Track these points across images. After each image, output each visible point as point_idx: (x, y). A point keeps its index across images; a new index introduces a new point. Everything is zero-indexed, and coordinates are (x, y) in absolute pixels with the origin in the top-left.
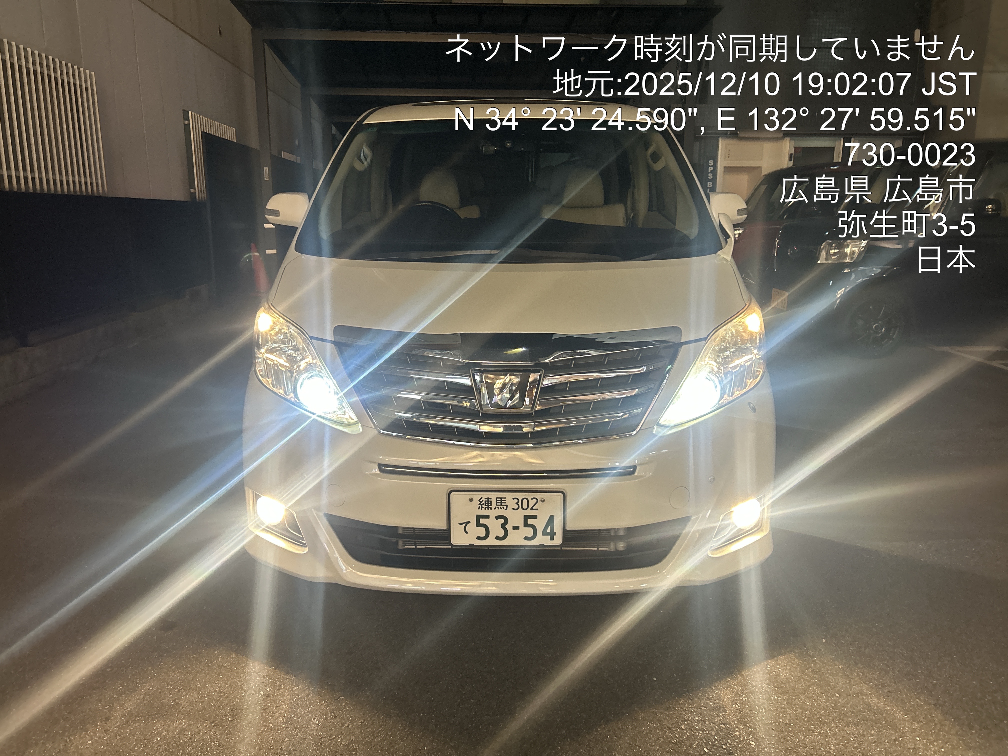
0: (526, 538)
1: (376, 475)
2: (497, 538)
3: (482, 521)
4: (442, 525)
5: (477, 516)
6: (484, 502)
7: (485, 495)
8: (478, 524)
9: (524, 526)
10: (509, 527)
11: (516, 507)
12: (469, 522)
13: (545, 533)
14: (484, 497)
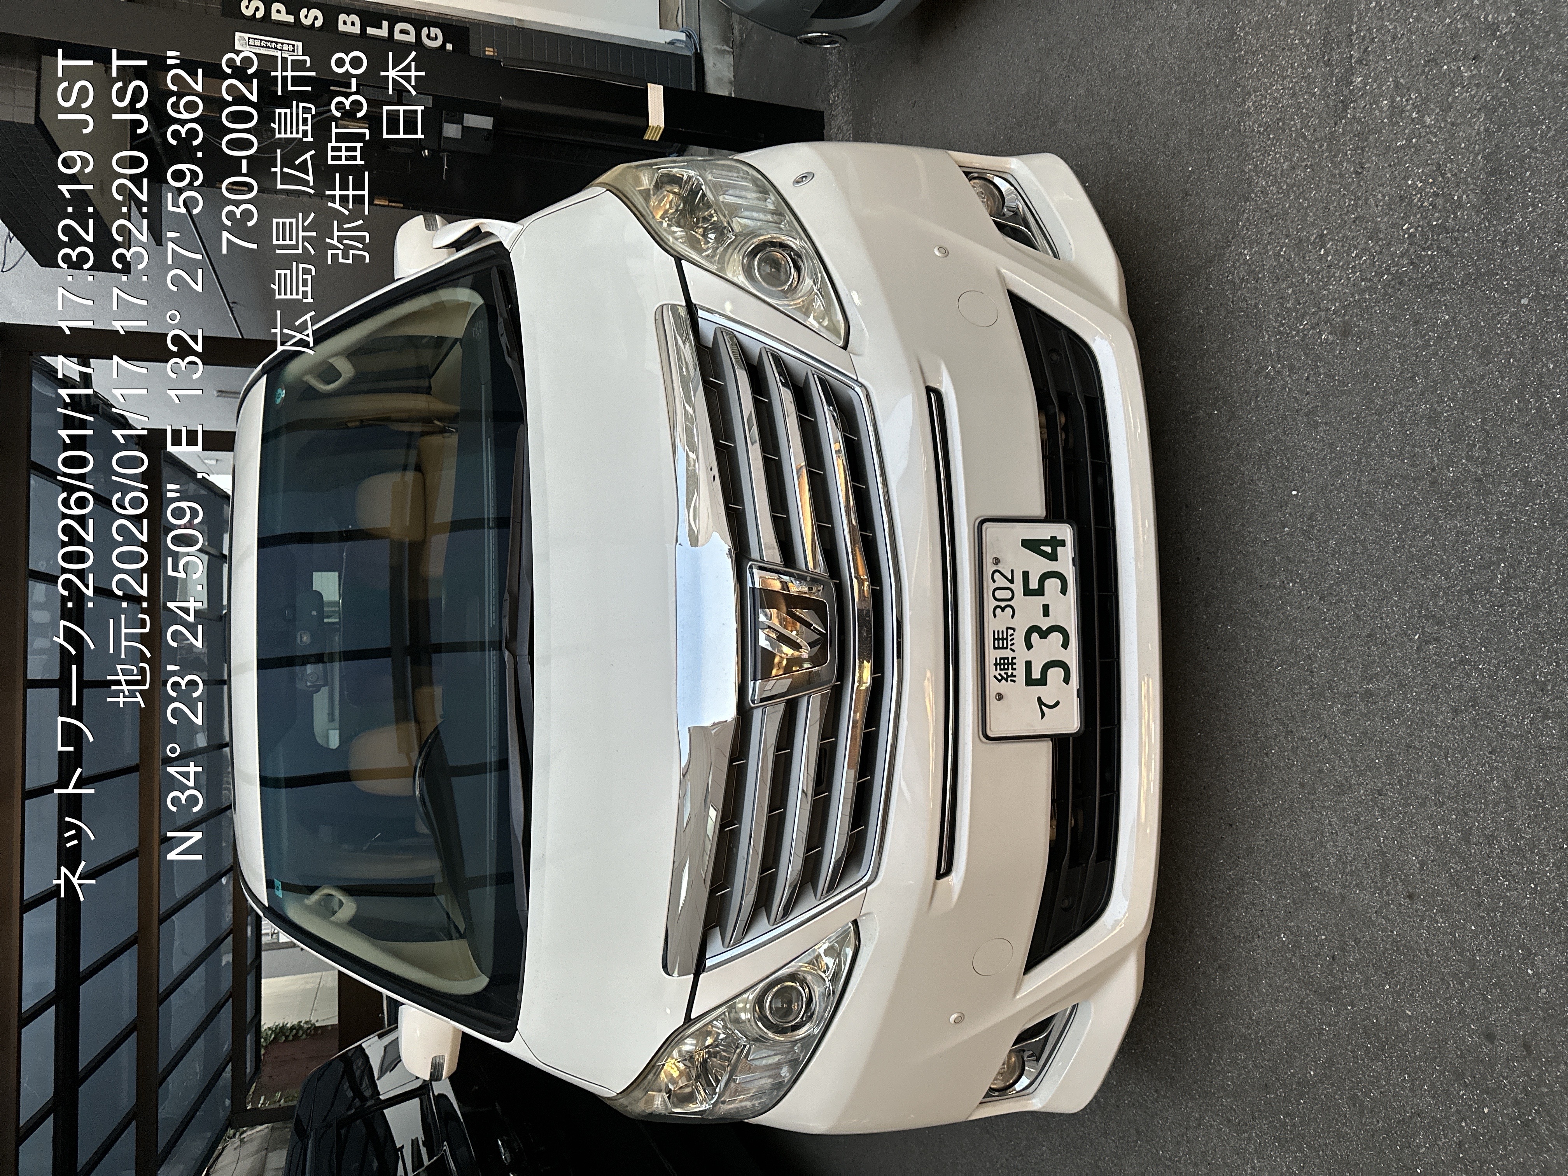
0: (1064, 591)
2: (1065, 645)
3: (1036, 675)
4: (1045, 751)
5: (1027, 684)
6: (1002, 673)
8: (1042, 681)
9: (1043, 595)
10: (1045, 623)
11: (1009, 610)
12: (1039, 699)
13: (1053, 557)
14: (991, 671)
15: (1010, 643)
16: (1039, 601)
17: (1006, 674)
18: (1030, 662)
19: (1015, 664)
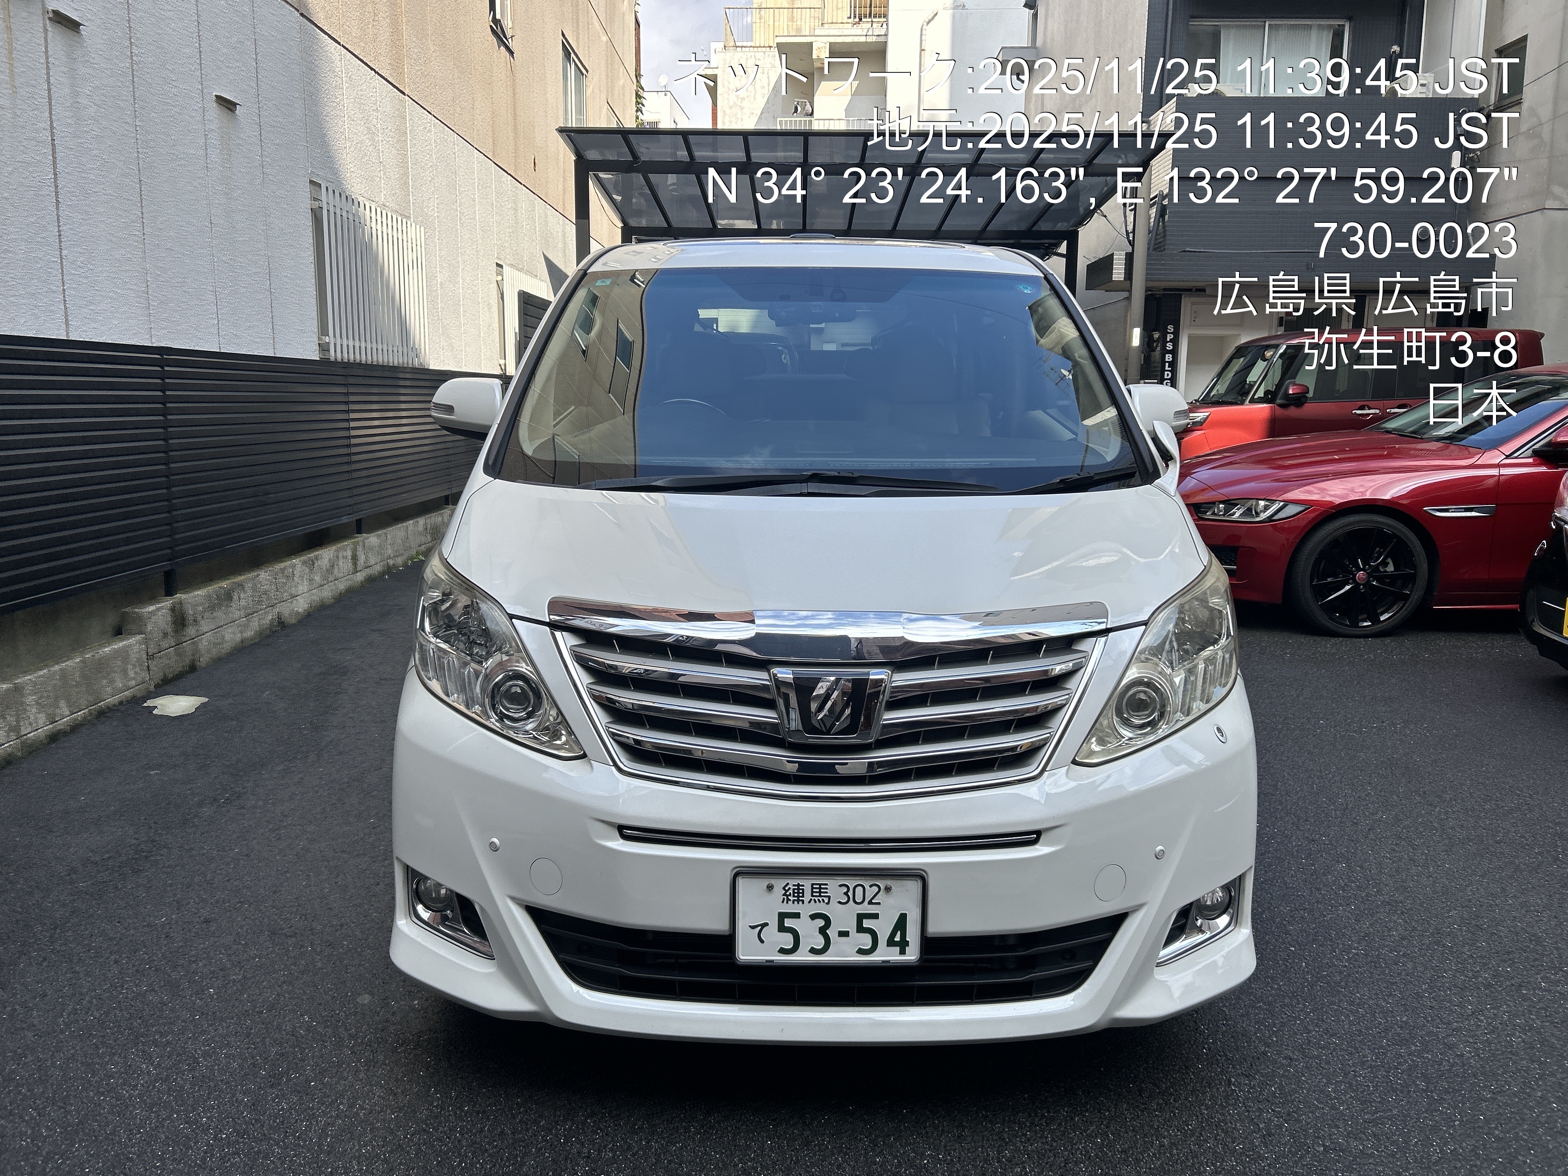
0: (861, 952)
2: (813, 951)
3: (788, 923)
4: (722, 928)
5: (780, 914)
6: (791, 891)
8: (782, 928)
9: (858, 932)
10: (832, 933)
11: (845, 899)
12: (766, 924)
13: (891, 942)
14: (792, 882)
15: (816, 899)
16: (852, 927)
17: (790, 894)
18: (799, 917)
19: (798, 903)
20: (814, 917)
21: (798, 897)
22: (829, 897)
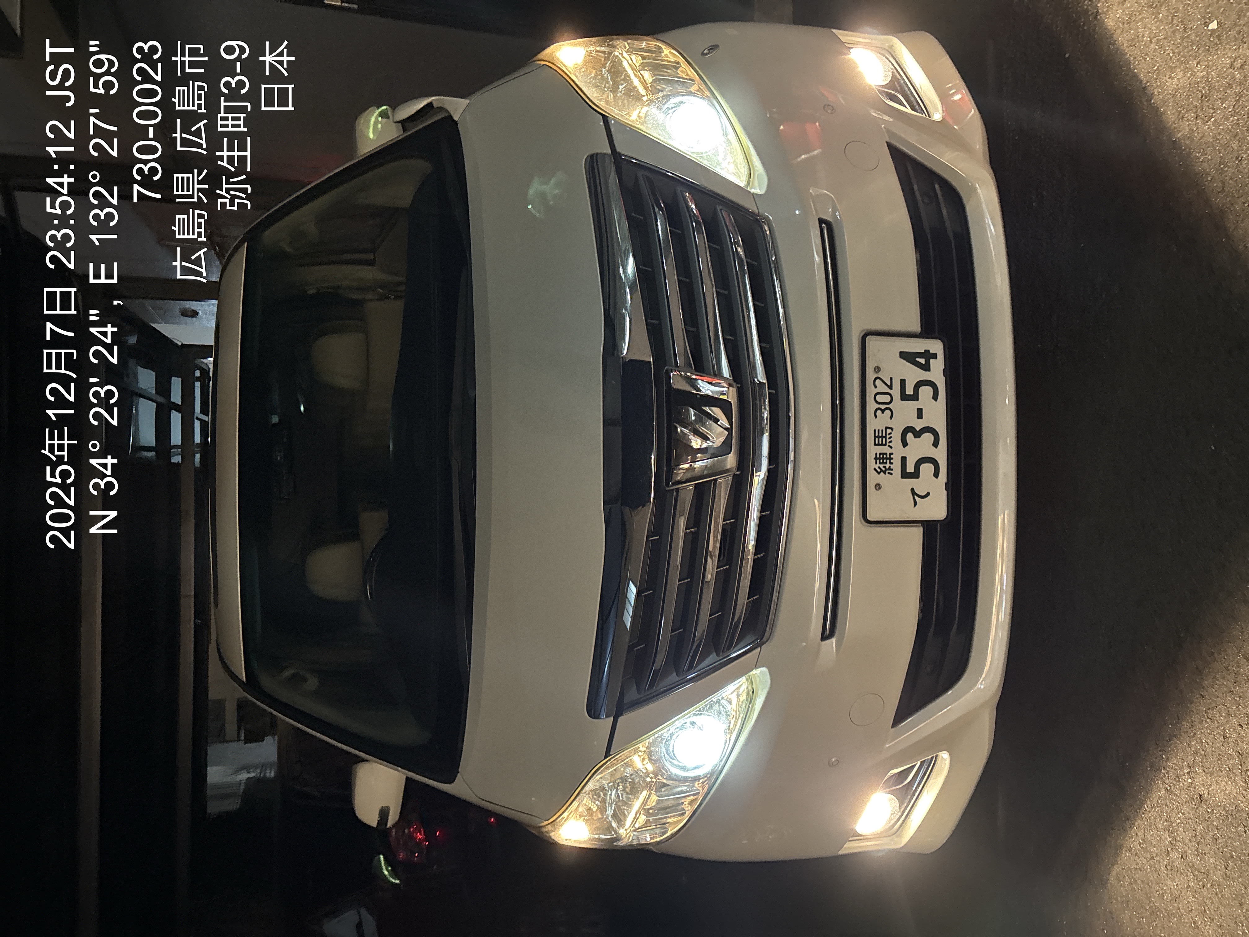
0: (935, 397)
1: (838, 645)
2: (936, 444)
3: (910, 469)
4: (917, 533)
5: (902, 477)
6: (881, 466)
7: (871, 464)
8: (915, 475)
9: (917, 400)
10: (919, 425)
11: (888, 412)
12: (912, 490)
13: (926, 367)
15: (888, 441)
16: (913, 406)
17: (884, 467)
18: (905, 458)
19: (892, 459)
20: (905, 444)
21: (886, 459)
22: (886, 428)
